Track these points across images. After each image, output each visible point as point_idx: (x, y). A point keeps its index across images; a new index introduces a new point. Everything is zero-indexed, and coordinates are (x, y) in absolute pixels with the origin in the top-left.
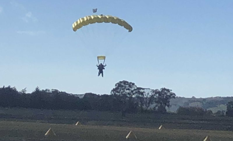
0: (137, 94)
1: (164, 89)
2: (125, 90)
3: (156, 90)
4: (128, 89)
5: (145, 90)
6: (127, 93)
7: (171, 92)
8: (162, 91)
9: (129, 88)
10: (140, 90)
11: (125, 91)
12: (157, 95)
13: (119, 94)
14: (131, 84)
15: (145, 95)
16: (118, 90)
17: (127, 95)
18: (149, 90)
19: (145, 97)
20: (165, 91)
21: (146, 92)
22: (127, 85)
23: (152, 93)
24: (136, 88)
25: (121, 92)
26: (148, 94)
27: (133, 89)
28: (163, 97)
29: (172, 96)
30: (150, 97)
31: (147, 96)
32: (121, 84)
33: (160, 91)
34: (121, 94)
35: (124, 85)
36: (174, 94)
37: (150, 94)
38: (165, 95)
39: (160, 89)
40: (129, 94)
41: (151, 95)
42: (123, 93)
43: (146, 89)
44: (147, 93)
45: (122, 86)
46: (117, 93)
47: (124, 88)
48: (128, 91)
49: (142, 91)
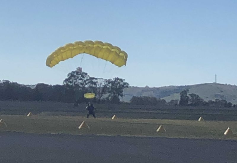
0: (90, 84)
1: (118, 79)
2: (78, 80)
3: (109, 80)
4: (81, 79)
5: (98, 80)
6: (80, 83)
7: (124, 81)
8: (115, 81)
10: (92, 80)
11: (78, 81)
12: (111, 85)
13: (71, 84)
14: (84, 74)
15: (97, 85)
16: (71, 80)
18: (102, 79)
20: (119, 81)
21: (99, 82)
22: (80, 75)
23: (105, 83)
24: (88, 78)
25: (73, 82)
26: (101, 84)
27: (85, 79)
28: (117, 87)
29: (125, 86)
30: (103, 87)
31: (100, 85)
32: (73, 75)
33: (113, 80)
34: (73, 84)
35: (77, 75)
36: (128, 84)
37: (103, 84)
38: (118, 85)
39: (114, 79)
41: (104, 85)
42: (76, 83)
43: (99, 79)
45: (75, 76)
46: (69, 84)
47: (76, 78)
48: (80, 81)
49: (94, 81)
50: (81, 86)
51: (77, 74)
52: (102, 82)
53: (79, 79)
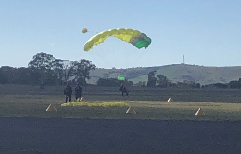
0: (55, 66)
1: (84, 61)
2: (43, 62)
3: (75, 62)
4: (47, 62)
5: (64, 62)
6: (45, 66)
7: (90, 63)
8: (82, 62)
9: (47, 60)
10: (58, 62)
11: (43, 64)
12: (77, 66)
13: (36, 67)
14: (50, 56)
15: (63, 67)
16: (36, 63)
17: (45, 67)
18: (68, 61)
19: (64, 69)
20: (85, 63)
22: (45, 57)
23: (72, 65)
24: (54, 60)
25: (39, 65)
26: (67, 66)
27: (51, 61)
28: (83, 68)
29: (91, 68)
30: (69, 69)
31: (66, 68)
32: (38, 57)
33: (79, 62)
34: (39, 66)
36: (94, 66)
37: (69, 66)
38: (85, 67)
40: (47, 66)
41: (71, 67)
42: (41, 66)
43: (65, 60)
44: (65, 65)
45: (40, 59)
47: (42, 60)
48: (46, 63)
49: (60, 63)
50: (47, 68)
51: (42, 56)
52: (68, 65)
53: (45, 62)
